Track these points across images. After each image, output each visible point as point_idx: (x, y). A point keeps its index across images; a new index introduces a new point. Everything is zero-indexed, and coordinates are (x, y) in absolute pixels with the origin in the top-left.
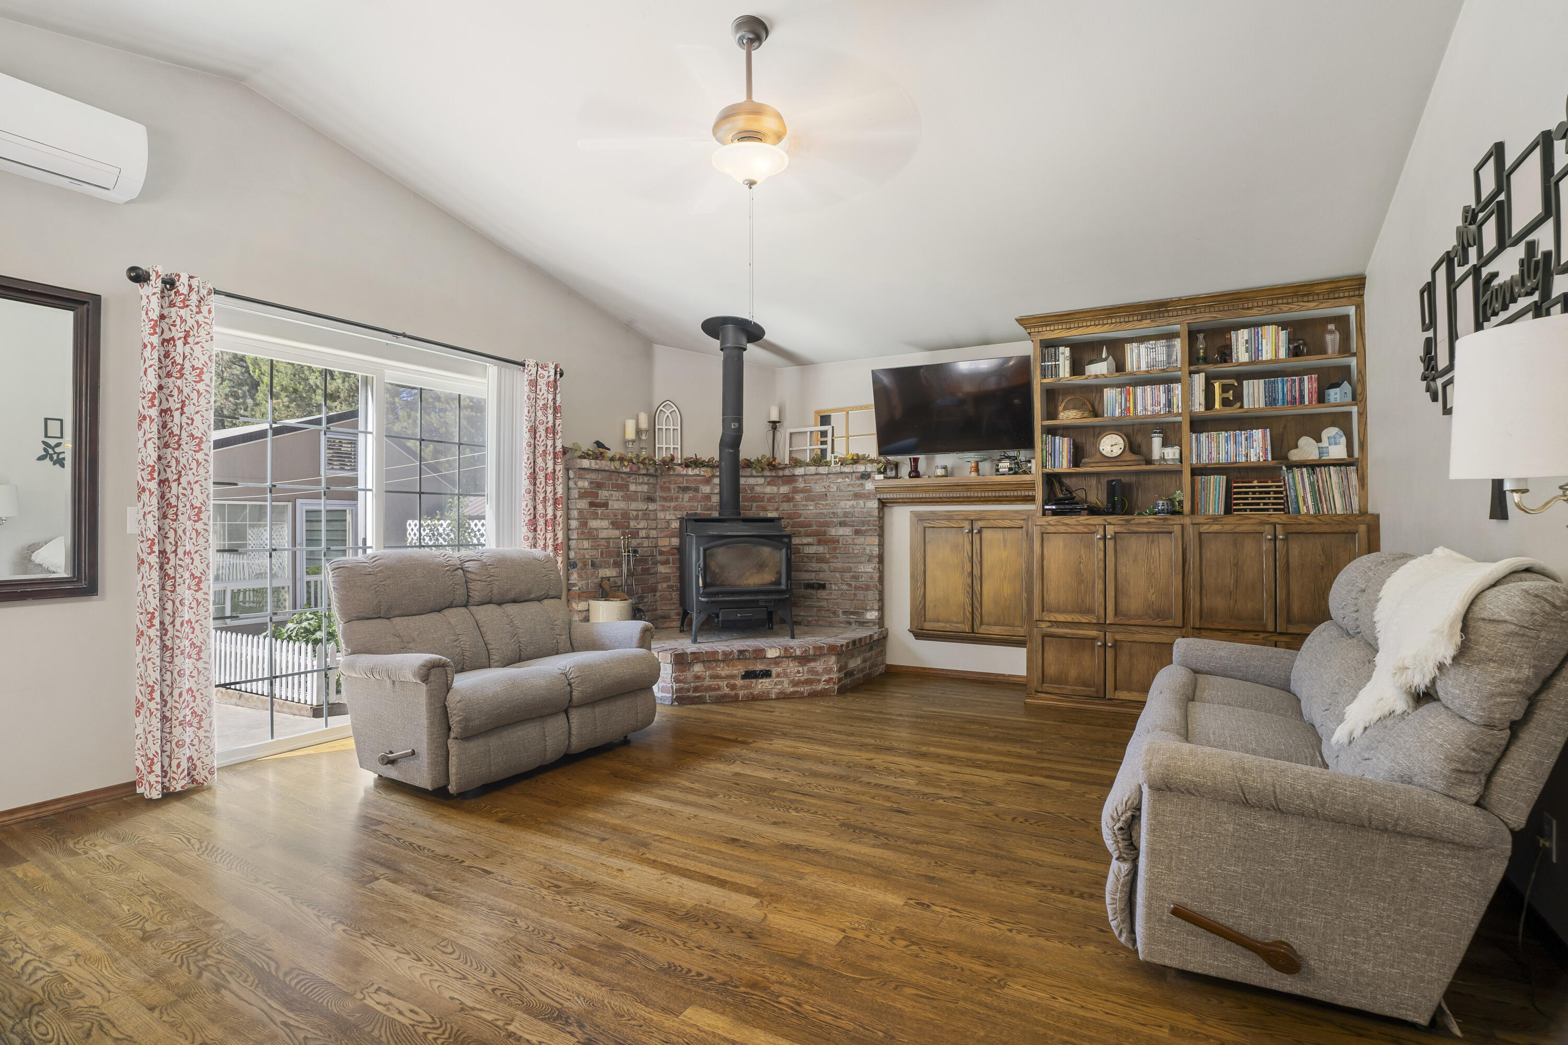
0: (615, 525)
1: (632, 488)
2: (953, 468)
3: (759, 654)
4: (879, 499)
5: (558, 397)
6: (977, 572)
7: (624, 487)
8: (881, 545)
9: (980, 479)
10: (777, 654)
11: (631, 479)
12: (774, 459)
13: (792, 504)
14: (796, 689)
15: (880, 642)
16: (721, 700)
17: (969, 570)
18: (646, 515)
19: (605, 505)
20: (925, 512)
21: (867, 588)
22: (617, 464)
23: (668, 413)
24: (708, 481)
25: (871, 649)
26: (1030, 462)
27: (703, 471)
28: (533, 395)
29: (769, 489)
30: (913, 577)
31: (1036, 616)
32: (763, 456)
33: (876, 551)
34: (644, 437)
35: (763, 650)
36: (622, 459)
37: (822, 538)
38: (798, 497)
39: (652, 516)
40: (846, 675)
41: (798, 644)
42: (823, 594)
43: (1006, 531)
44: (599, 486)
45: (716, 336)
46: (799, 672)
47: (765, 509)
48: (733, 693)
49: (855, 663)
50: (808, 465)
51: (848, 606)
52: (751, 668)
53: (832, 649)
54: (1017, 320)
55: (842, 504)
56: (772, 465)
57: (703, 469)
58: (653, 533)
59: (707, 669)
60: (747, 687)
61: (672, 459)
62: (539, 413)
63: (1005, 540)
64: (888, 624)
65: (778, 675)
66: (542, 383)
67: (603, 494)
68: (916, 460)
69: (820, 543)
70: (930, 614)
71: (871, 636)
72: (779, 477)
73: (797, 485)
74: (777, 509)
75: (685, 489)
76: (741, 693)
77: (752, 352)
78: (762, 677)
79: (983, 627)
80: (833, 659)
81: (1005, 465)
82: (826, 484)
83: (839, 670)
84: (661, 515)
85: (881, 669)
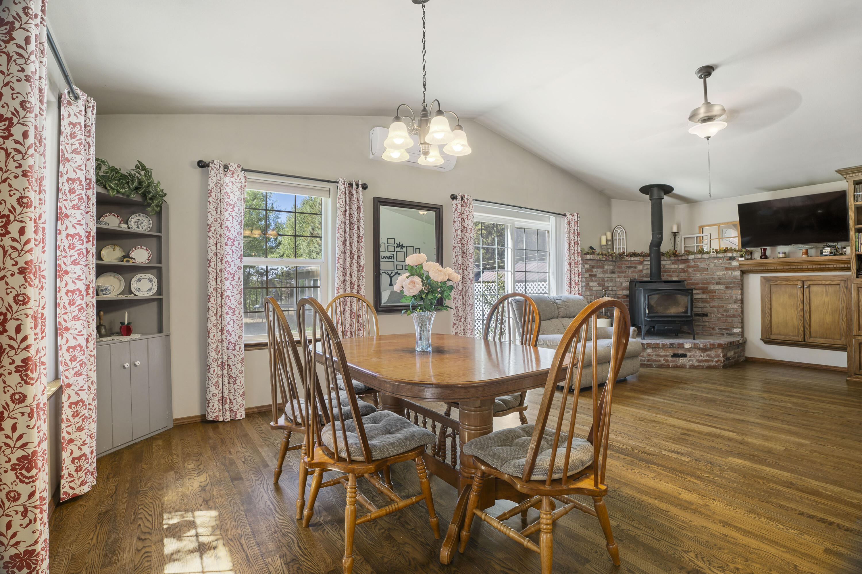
0: (599, 284)
1: (606, 267)
2: (789, 253)
3: (681, 346)
4: (741, 271)
5: (578, 228)
6: (807, 308)
7: (602, 267)
8: (742, 294)
9: (809, 259)
10: (690, 346)
11: (605, 263)
12: (676, 251)
13: (686, 274)
14: (700, 364)
15: (742, 345)
16: (661, 366)
17: (801, 307)
18: (611, 280)
19: (595, 275)
20: (770, 277)
21: (734, 316)
22: (601, 256)
23: (619, 231)
24: (641, 263)
25: (738, 348)
26: (845, 248)
27: (638, 258)
28: (569, 228)
29: (673, 266)
30: (763, 311)
31: (854, 332)
32: (670, 250)
33: (739, 297)
34: (609, 244)
35: (682, 344)
36: (602, 254)
37: (705, 290)
38: (690, 270)
39: (614, 280)
40: (726, 359)
41: (701, 342)
42: (706, 319)
43: (827, 287)
44: (593, 267)
45: (648, 194)
46: (701, 356)
47: (671, 276)
48: (667, 364)
49: (730, 354)
50: (696, 254)
51: (722, 325)
52: (676, 352)
53: (720, 346)
54: (836, 171)
55: (718, 273)
56: (675, 254)
57: (639, 257)
58: (614, 288)
59: (654, 351)
60: (674, 362)
61: (624, 253)
62: (572, 236)
63: (827, 292)
64: (746, 335)
65: (690, 357)
66: (572, 223)
67: (595, 270)
68: (765, 250)
69: (703, 293)
70: (774, 331)
71: (738, 341)
72: (678, 260)
73: (689, 264)
74: (678, 276)
75: (630, 267)
76: (671, 364)
77: (666, 199)
78: (682, 357)
79: (812, 339)
80: (720, 350)
81: (827, 251)
82: (707, 263)
83: (724, 356)
84: (618, 280)
85: (743, 359)
